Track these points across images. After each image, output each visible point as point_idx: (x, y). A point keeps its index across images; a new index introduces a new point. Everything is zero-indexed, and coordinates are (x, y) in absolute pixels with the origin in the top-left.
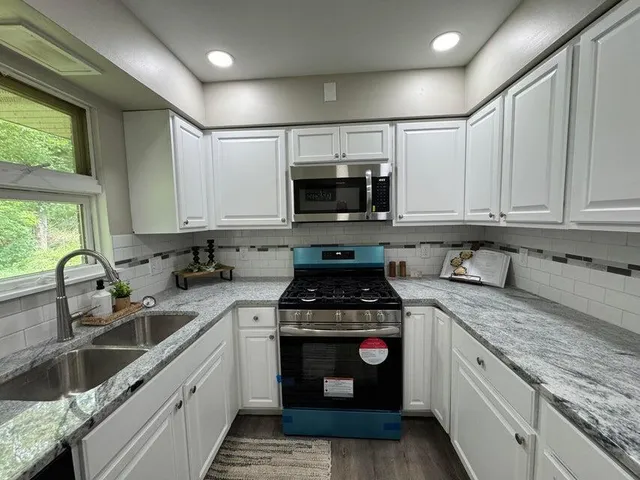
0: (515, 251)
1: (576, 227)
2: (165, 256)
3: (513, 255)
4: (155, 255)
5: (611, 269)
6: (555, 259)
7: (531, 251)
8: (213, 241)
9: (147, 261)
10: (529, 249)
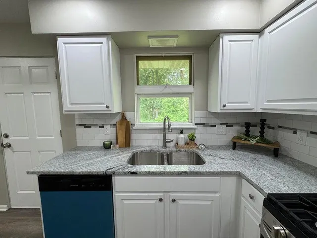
2: (228, 125)
4: (222, 124)
8: (265, 121)
9: (215, 126)
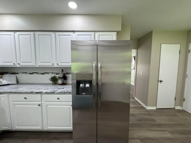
0: (17, 74)
1: (38, 66)
3: (17, 75)
5: (41, 74)
6: (30, 74)
7: (23, 73)
10: (22, 73)
